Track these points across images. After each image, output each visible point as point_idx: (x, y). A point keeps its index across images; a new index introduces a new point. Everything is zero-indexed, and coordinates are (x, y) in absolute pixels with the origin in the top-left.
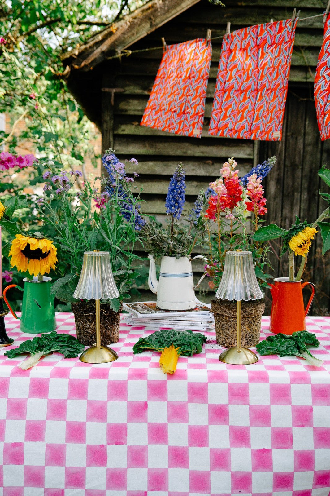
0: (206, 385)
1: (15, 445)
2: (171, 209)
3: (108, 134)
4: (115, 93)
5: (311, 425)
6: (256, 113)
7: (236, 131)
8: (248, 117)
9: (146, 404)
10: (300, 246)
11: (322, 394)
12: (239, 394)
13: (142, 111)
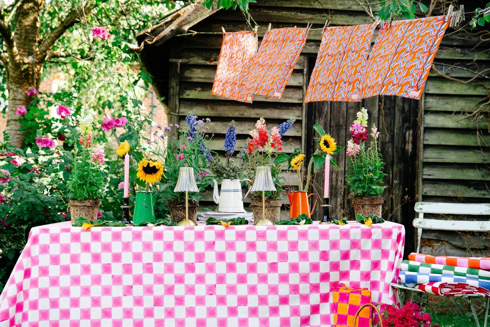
0: (245, 232)
1: (148, 264)
2: (227, 147)
3: (174, 99)
4: (181, 63)
5: (297, 250)
9: (214, 242)
10: (296, 164)
11: (303, 235)
12: (262, 236)
13: (204, 78)
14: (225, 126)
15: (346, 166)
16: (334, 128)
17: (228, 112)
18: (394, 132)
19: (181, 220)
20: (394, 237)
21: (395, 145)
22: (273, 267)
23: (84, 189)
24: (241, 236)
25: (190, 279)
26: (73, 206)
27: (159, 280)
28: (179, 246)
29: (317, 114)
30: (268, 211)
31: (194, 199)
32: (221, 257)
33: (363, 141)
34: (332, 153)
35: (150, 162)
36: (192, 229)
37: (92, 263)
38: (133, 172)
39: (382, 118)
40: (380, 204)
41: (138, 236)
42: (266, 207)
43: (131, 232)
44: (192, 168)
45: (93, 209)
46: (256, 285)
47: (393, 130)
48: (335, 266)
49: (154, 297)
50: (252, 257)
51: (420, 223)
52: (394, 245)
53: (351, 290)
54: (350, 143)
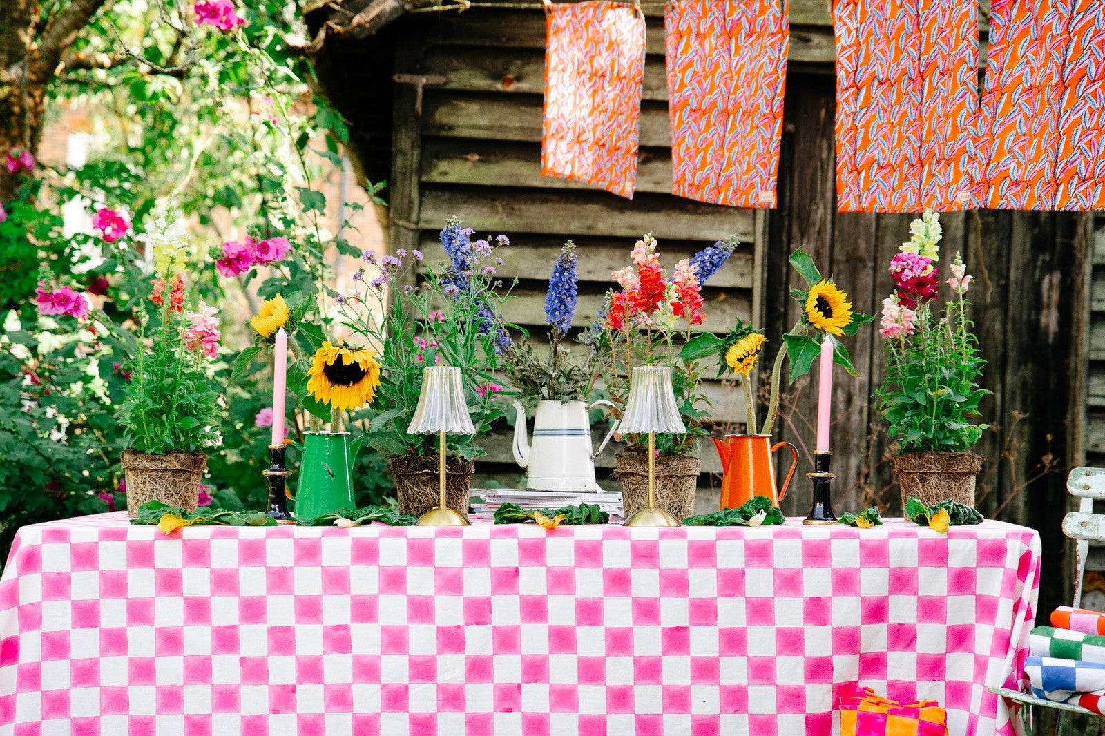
0: (600, 543)
1: (337, 628)
2: (553, 314)
3: (407, 183)
4: (425, 87)
5: (743, 595)
6: (727, 154)
7: (698, 188)
8: (714, 162)
9: (516, 571)
10: (740, 360)
11: (759, 553)
12: (646, 554)
13: (489, 128)
14: (543, 257)
15: (875, 369)
16: (842, 266)
17: (551, 221)
18: (1007, 278)
19: (426, 511)
20: (1012, 561)
21: (1010, 314)
22: (676, 639)
23: (163, 423)
24: (589, 553)
25: (451, 669)
26: (134, 469)
27: (367, 670)
28: (421, 581)
29: (795, 229)
30: (664, 487)
31: (462, 452)
32: (535, 610)
33: (925, 300)
34: (840, 332)
35: (344, 351)
36: (457, 533)
37: (186, 623)
38: (296, 378)
39: (975, 240)
40: (971, 473)
41: (309, 552)
42: (657, 477)
43: (291, 541)
44: (459, 370)
45: (188, 479)
46: (630, 687)
47: (1004, 272)
48: (847, 641)
49: (355, 716)
50: (618, 612)
51: (1082, 524)
52: (1010, 586)
53: (892, 707)
54: (890, 305)
